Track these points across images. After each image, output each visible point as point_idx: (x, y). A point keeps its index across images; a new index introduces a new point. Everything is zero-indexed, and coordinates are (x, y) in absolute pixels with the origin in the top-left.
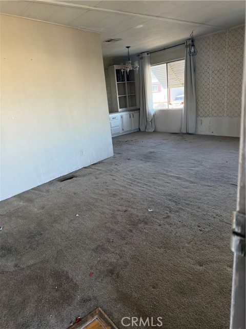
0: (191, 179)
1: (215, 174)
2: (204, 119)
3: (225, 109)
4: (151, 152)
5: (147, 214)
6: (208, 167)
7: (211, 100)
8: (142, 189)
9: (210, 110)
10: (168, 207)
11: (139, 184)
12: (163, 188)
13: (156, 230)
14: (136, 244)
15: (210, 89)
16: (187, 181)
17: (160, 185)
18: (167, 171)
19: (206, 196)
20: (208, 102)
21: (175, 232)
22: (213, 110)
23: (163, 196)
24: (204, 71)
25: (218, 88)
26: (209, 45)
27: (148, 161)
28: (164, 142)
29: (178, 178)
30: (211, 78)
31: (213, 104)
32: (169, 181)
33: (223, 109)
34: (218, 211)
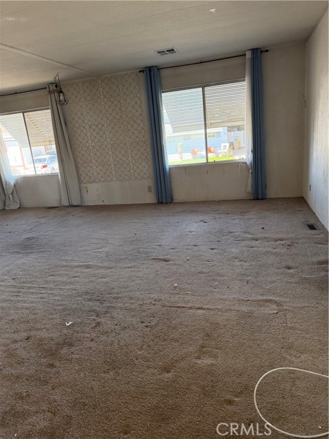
0: (105, 264)
1: (129, 251)
2: (89, 186)
3: (114, 173)
4: (29, 239)
5: (65, 331)
6: (118, 244)
7: (93, 161)
8: (40, 295)
9: (95, 174)
10: (92, 311)
11: (31, 291)
12: (72, 286)
13: (90, 348)
14: (70, 382)
15: (91, 148)
16: (101, 267)
17: (66, 283)
18: (67, 261)
19: (132, 281)
20: (91, 164)
21: (116, 341)
22: (98, 174)
23: (78, 296)
24: (78, 125)
25: (100, 147)
26: (79, 93)
27: (31, 253)
28: (43, 220)
29: (88, 267)
30: (89, 134)
31: (97, 167)
32: (77, 275)
33: (111, 173)
34: (154, 296)
